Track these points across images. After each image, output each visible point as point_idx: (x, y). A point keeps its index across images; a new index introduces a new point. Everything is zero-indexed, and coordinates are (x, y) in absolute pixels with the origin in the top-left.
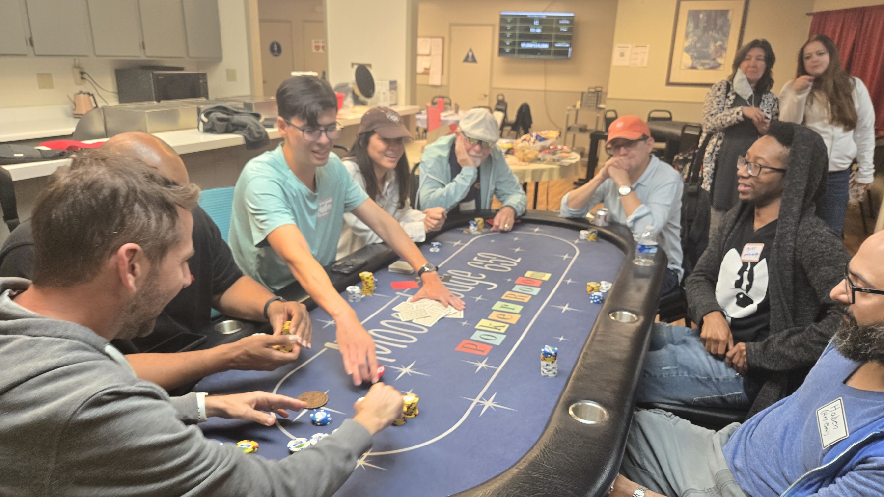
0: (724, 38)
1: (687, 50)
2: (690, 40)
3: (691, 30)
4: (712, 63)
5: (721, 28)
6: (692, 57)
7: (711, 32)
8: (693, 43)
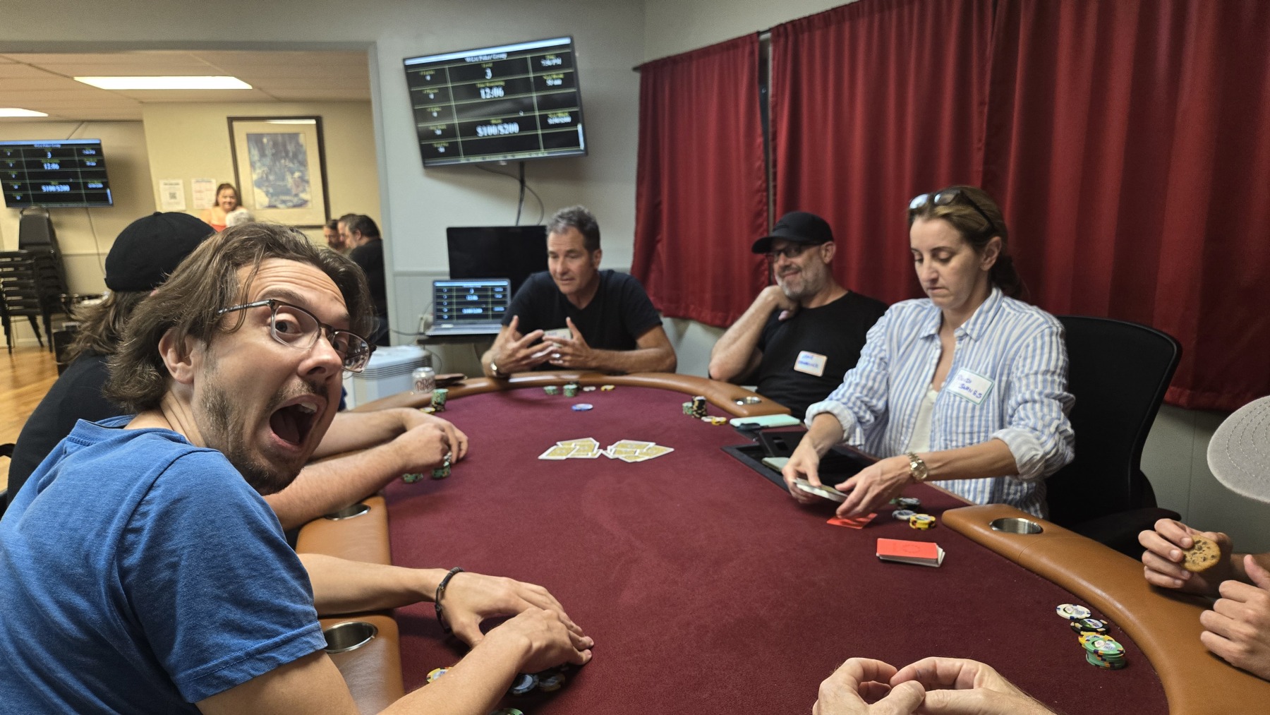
0: (302, 168)
1: (259, 184)
2: (259, 171)
3: (256, 158)
4: (295, 200)
5: (295, 156)
6: (267, 193)
7: (283, 161)
8: (264, 176)
